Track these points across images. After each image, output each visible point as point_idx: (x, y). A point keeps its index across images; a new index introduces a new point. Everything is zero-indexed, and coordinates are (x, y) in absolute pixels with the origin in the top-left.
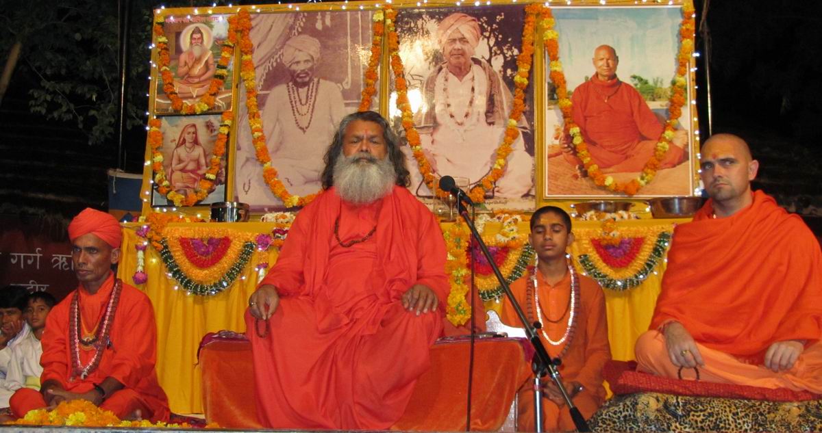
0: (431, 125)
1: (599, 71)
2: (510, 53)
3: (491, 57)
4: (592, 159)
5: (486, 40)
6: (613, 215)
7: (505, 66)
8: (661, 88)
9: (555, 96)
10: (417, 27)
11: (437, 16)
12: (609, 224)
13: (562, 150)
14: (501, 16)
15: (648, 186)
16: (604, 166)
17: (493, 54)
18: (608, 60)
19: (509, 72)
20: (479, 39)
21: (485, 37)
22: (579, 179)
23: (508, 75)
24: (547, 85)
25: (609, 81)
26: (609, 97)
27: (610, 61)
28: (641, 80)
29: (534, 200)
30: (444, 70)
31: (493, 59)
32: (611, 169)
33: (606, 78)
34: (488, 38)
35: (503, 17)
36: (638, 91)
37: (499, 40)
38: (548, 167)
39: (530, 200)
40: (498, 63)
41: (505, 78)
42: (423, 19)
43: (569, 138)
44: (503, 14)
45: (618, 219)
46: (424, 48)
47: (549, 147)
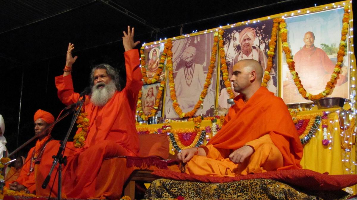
1: (306, 44)
2: (268, 42)
3: (260, 44)
5: (258, 37)
7: (265, 48)
8: (335, 48)
10: (231, 36)
11: (239, 30)
13: (290, 82)
14: (264, 26)
17: (261, 43)
18: (310, 38)
19: (267, 50)
20: (255, 38)
21: (258, 36)
25: (311, 48)
26: (311, 56)
27: (311, 39)
28: (325, 45)
30: (241, 53)
31: (261, 45)
33: (309, 47)
34: (259, 36)
35: (265, 26)
36: (324, 51)
37: (263, 36)
40: (263, 47)
42: (234, 33)
45: (297, 111)
46: (234, 45)
47: (283, 82)
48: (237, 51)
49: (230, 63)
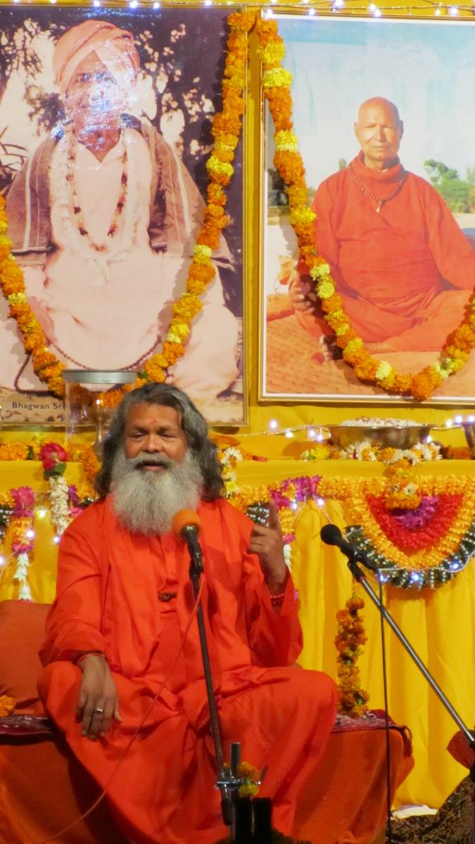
0: (43, 248)
1: (366, 149)
2: (196, 108)
3: (159, 114)
4: (351, 327)
5: (150, 79)
6: (407, 453)
7: (187, 135)
9: (283, 199)
10: (14, 47)
11: (53, 26)
12: (400, 470)
13: (295, 304)
14: (180, 30)
15: (454, 379)
16: (373, 337)
17: (164, 109)
18: (383, 127)
19: (195, 146)
20: (136, 77)
21: (149, 72)
22: (325, 363)
23: (193, 153)
24: (266, 174)
25: (384, 171)
26: (384, 202)
27: (386, 130)
28: (444, 169)
29: (241, 403)
31: (164, 120)
32: (385, 346)
33: (379, 164)
34: (156, 74)
35: (184, 33)
36: (439, 192)
37: (177, 79)
38: (269, 339)
39: (233, 403)
40: (173, 126)
41: (186, 158)
42: (25, 30)
43: (308, 282)
44: (183, 26)
45: (417, 460)
46: (28, 90)
47: (270, 300)
48: (47, 122)
49: (9, 176)
